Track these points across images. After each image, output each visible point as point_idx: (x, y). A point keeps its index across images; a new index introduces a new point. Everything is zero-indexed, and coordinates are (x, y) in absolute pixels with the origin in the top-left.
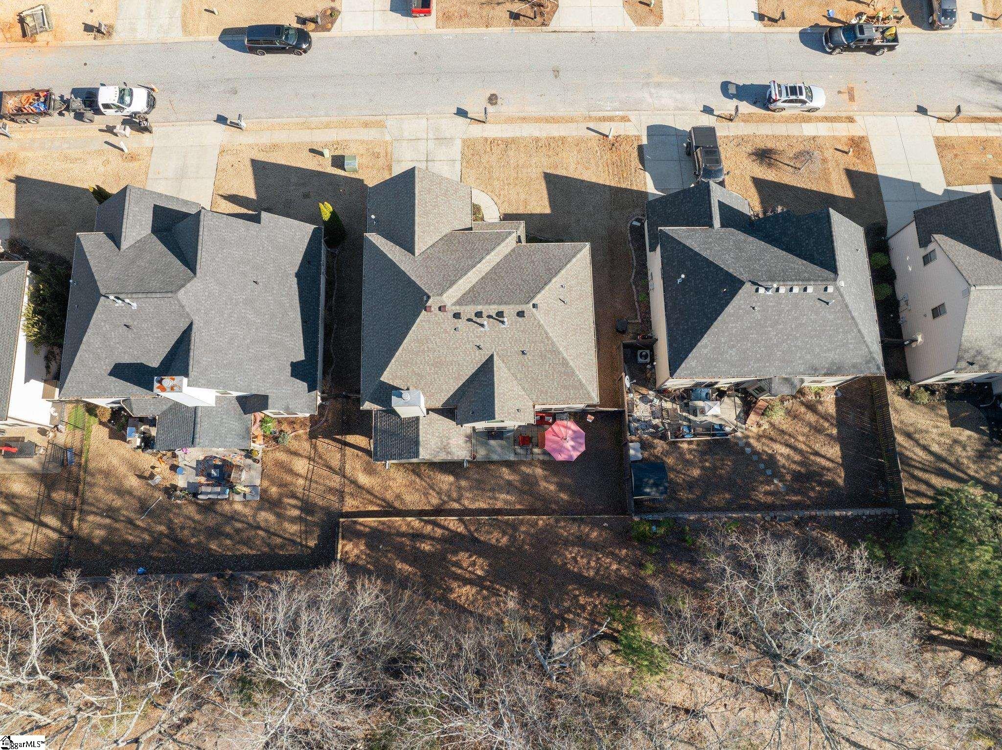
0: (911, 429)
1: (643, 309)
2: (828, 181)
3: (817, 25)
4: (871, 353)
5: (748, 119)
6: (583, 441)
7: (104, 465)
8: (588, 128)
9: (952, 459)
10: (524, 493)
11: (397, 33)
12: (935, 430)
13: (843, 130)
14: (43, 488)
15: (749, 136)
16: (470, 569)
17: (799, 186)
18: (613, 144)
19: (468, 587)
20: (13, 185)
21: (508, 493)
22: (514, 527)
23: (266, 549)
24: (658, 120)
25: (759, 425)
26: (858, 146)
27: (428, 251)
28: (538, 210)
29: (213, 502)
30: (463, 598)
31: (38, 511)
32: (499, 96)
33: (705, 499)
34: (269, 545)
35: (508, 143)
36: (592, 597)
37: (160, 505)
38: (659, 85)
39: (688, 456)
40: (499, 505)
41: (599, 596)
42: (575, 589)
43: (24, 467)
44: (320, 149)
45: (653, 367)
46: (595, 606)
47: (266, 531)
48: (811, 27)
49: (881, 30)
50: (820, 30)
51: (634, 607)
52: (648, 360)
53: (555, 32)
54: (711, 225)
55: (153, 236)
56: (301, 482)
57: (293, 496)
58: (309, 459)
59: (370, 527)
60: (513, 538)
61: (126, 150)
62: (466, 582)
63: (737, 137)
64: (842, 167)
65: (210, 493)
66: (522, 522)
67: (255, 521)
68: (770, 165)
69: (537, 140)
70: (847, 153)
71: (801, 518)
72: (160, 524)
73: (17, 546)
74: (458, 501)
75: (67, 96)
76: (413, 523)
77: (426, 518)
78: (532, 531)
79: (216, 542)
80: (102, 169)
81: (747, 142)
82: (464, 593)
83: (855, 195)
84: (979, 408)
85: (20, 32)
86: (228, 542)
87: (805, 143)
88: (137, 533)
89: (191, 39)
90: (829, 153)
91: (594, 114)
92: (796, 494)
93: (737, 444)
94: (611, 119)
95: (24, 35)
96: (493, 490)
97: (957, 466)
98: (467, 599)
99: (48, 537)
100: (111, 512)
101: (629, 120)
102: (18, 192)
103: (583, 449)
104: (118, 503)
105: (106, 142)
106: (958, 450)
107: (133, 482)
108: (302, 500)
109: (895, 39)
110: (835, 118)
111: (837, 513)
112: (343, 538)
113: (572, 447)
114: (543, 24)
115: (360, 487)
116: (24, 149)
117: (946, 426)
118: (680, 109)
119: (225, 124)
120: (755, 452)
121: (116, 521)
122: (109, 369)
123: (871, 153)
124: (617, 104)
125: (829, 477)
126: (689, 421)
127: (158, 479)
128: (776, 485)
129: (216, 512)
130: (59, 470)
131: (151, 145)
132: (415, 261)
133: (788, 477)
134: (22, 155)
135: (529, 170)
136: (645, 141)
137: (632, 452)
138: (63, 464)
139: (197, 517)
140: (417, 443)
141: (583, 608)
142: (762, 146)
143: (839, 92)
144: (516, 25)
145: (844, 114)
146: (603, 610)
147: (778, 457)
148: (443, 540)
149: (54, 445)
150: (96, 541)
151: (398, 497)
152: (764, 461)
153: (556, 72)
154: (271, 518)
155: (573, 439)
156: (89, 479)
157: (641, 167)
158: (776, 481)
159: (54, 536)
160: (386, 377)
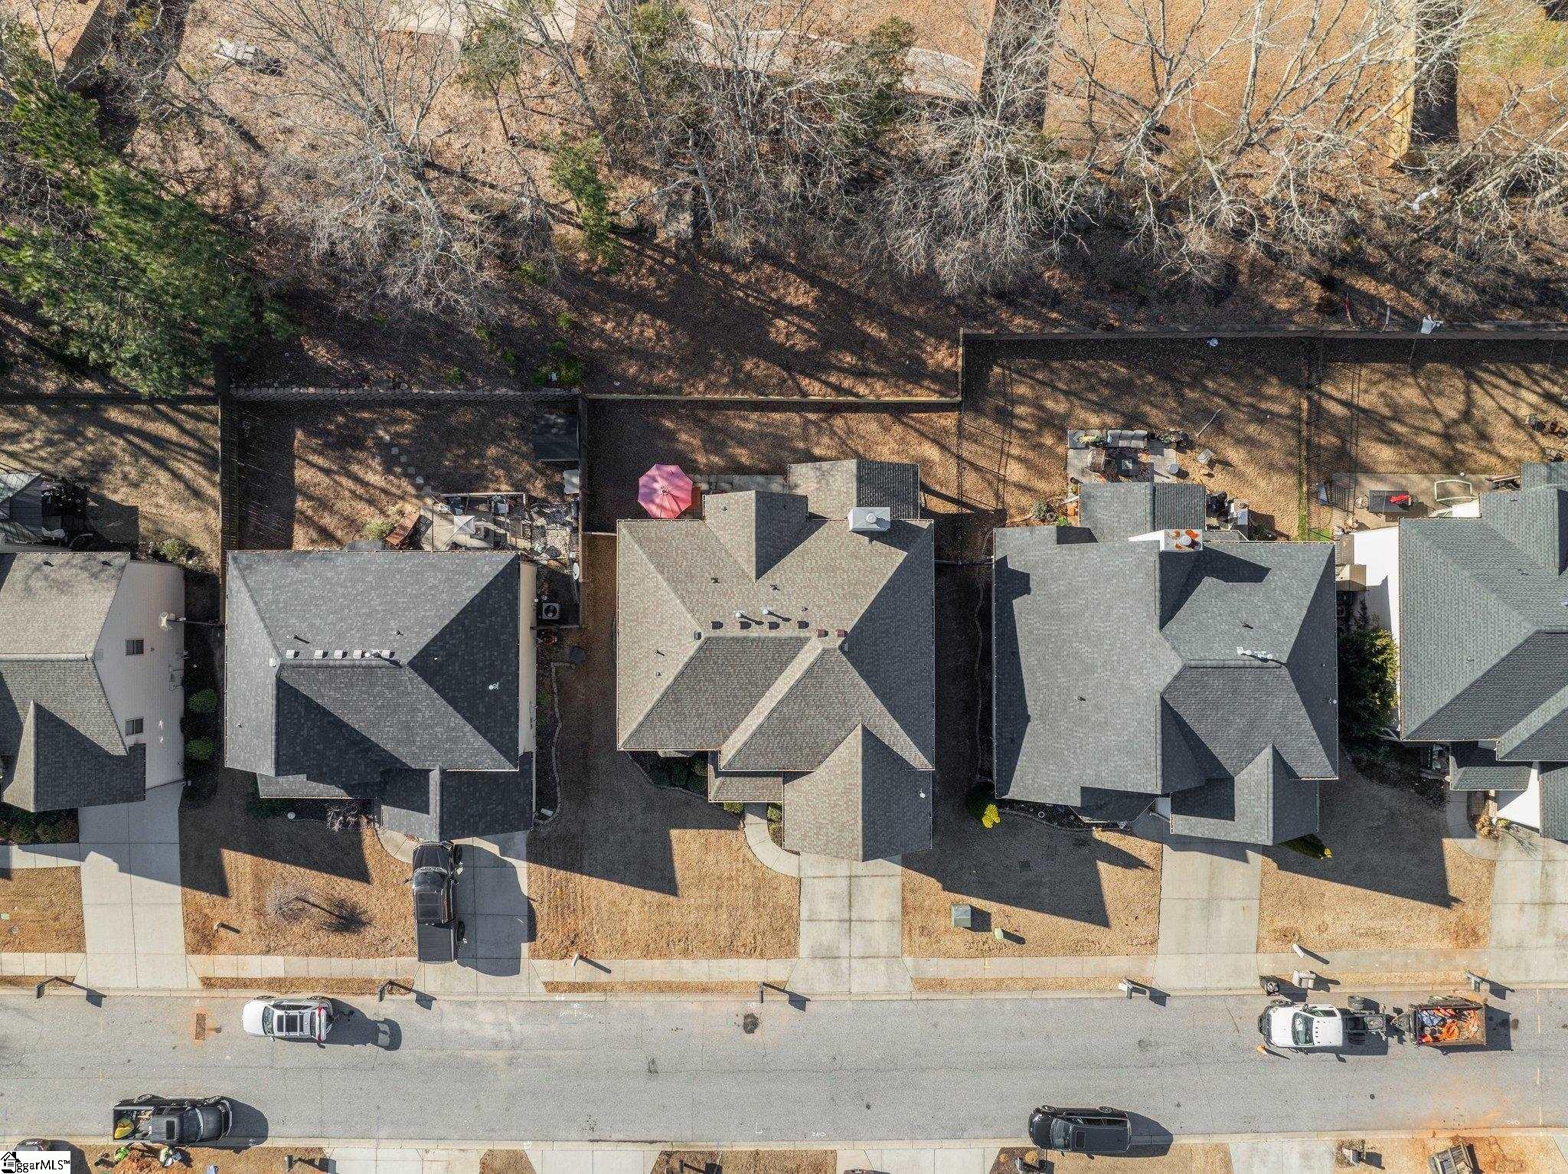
0: (194, 502)
1: (546, 681)
2: (257, 877)
3: (238, 1150)
4: (244, 577)
5: (364, 986)
6: (642, 491)
7: (1278, 480)
8: (609, 971)
9: (143, 461)
10: (721, 431)
11: (896, 1144)
12: (161, 502)
13: (222, 965)
14: (1353, 453)
15: (368, 955)
16: (793, 329)
17: (302, 870)
18: (574, 945)
19: (796, 303)
20: (1452, 893)
21: (743, 431)
22: (736, 384)
23: (1056, 365)
24: (503, 983)
25: (401, 513)
26: (204, 937)
27: (843, 733)
28: (690, 834)
29: (1127, 426)
30: (802, 290)
31: (1355, 423)
32: (741, 1030)
33: (483, 416)
34: (1052, 371)
35: (728, 949)
36: (640, 286)
37: (1197, 425)
38: (496, 1045)
39: (500, 472)
40: (754, 416)
41: (631, 287)
42: (661, 297)
43: (1382, 480)
44: (1008, 942)
45: (538, 596)
46: (635, 274)
47: (1055, 388)
48: (247, 1148)
49: (137, 1135)
50: (234, 1142)
51: (588, 271)
52: (545, 606)
53: (652, 1142)
54: (443, 772)
55: (1231, 770)
56: (1015, 451)
57: (1023, 433)
58: (1005, 481)
59: (922, 387)
60: (738, 369)
61: (1295, 947)
62: (799, 311)
63: (385, 955)
64: (233, 901)
65: (1133, 438)
66: (726, 387)
67: (1072, 403)
68: (341, 904)
69: (686, 953)
70: (223, 926)
71: (361, 386)
72: (1195, 401)
73: (1376, 377)
74: (808, 422)
75: (1393, 1041)
76: (867, 392)
77: (851, 398)
78: (712, 377)
79: (1120, 376)
80: (1328, 918)
81: (371, 944)
82: (800, 295)
83: (219, 854)
84: (94, 532)
85: (1478, 1154)
86: (1104, 375)
87: (283, 943)
88: (1223, 391)
89: (1216, 1139)
90: (250, 924)
91: (597, 997)
92: (362, 420)
93: (434, 488)
94: (574, 987)
95: (1471, 1149)
96: (763, 436)
97: (137, 452)
98: (797, 288)
99: (1339, 389)
100: (1260, 417)
101: (546, 984)
102: (1443, 882)
103: (642, 480)
104: (1252, 429)
105: (1326, 962)
106: (133, 474)
107: (1235, 455)
108: (1013, 427)
109: (119, 1116)
110: (232, 986)
111: (312, 390)
112: (956, 374)
113: (656, 481)
114: (669, 1155)
115: (936, 442)
116: (1447, 955)
117: (145, 507)
118: (467, 1004)
119: (1153, 992)
120: (411, 477)
121: (1252, 406)
122: (1269, 577)
123: (185, 924)
124: (563, 1013)
125: (315, 442)
126: (496, 522)
127: (1203, 458)
128: (387, 431)
129: (1123, 414)
130: (1335, 476)
131: (1260, 956)
132: (861, 714)
133: (370, 443)
134: (1447, 944)
135: (699, 901)
136: (525, 947)
137: (576, 480)
138: (1329, 483)
139: (1147, 408)
140: (860, 480)
141: (652, 271)
142: (350, 939)
143: (218, 1030)
144: (712, 1154)
145: (217, 992)
146: (627, 267)
147: (380, 469)
148: (828, 367)
149: (1346, 510)
150: (1274, 381)
151: (887, 429)
152: (400, 465)
153: (652, 1070)
154: (1050, 404)
155: (655, 491)
156: (1294, 461)
157: (535, 905)
158: (387, 438)
159: (1328, 389)
160: (899, 556)
